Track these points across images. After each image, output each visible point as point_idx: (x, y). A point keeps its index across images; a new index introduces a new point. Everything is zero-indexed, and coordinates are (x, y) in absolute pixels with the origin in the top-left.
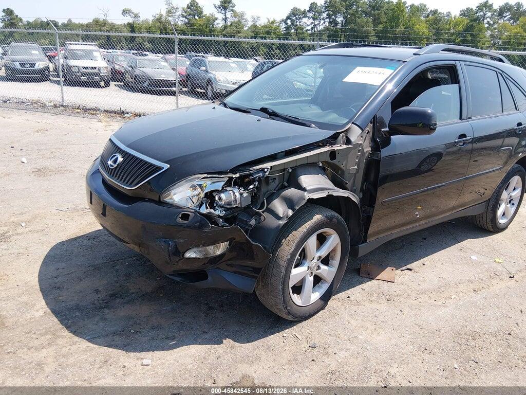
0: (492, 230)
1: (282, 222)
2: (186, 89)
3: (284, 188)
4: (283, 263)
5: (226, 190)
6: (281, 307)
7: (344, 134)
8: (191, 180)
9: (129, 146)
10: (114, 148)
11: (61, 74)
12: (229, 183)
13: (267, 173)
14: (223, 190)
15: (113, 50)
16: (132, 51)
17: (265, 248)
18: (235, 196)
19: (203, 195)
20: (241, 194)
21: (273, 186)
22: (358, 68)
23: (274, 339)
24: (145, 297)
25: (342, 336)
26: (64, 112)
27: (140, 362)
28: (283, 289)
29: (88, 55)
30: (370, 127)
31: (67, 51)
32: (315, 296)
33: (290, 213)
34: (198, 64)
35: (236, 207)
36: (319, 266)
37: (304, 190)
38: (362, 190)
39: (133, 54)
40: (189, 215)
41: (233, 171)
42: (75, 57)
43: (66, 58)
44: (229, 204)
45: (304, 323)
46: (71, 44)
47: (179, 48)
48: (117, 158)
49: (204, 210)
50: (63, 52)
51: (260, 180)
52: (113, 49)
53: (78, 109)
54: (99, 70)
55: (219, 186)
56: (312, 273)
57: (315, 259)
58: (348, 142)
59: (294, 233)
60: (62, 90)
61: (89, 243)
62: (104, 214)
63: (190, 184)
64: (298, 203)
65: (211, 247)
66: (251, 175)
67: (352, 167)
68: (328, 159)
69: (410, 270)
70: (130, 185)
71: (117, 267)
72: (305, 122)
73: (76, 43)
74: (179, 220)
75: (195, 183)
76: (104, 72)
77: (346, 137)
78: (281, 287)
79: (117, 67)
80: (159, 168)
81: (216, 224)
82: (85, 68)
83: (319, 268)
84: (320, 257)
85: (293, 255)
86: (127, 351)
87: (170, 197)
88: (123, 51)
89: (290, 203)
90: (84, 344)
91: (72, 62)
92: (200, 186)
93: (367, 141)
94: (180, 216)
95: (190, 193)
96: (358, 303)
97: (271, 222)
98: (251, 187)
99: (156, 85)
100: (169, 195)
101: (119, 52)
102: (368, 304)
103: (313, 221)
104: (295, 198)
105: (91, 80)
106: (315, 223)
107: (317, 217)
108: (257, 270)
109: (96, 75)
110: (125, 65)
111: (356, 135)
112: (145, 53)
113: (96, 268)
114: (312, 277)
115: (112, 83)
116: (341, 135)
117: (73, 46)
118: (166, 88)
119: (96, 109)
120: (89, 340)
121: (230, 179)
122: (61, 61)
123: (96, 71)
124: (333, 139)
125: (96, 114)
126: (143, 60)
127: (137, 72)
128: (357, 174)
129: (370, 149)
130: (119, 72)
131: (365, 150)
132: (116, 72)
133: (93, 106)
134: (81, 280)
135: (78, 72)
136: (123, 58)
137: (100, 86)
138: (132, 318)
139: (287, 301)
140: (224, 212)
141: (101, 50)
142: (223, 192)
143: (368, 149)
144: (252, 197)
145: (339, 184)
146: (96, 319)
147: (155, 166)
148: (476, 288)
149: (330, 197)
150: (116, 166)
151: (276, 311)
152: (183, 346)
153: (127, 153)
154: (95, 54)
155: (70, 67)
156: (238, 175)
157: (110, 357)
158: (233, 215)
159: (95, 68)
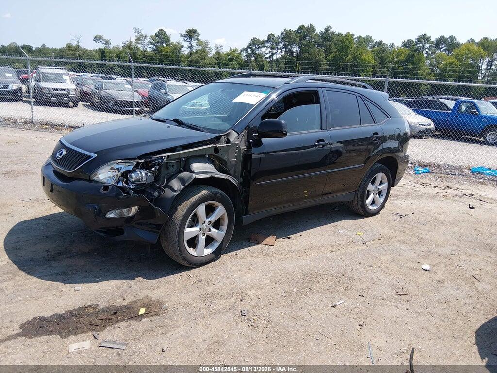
0: (364, 214)
1: (176, 194)
2: (148, 109)
3: (181, 172)
4: (178, 222)
5: (136, 172)
6: (177, 254)
7: (225, 136)
8: (111, 164)
9: (71, 144)
10: (61, 145)
11: (31, 94)
12: (137, 166)
13: (165, 160)
14: (133, 171)
15: (83, 74)
16: (101, 75)
17: (164, 212)
18: (142, 175)
19: (119, 174)
20: (146, 174)
21: (172, 170)
22: (245, 93)
23: (174, 278)
24: (83, 254)
25: (222, 275)
26: (34, 128)
27: (73, 289)
28: (178, 241)
29: (58, 78)
30: (245, 132)
31: (38, 74)
32: (208, 251)
33: (182, 187)
34: (158, 87)
35: (144, 183)
36: (210, 229)
37: (193, 172)
38: (242, 176)
39: (102, 77)
40: (108, 187)
41: (140, 158)
42: (46, 79)
43: (37, 80)
44: (138, 181)
45: (198, 269)
46: (42, 68)
47: (135, 74)
48: (62, 152)
49: (120, 184)
50: (36, 75)
51: (159, 164)
52: (84, 72)
53: (45, 125)
54: (67, 92)
55: (130, 168)
56: (204, 233)
57: (206, 224)
58: (228, 141)
59: (186, 202)
60: (32, 109)
61: (45, 222)
62: (52, 191)
63: (109, 167)
64: (187, 181)
65: (125, 210)
66: (153, 161)
67: (232, 159)
68: (213, 153)
69: (289, 238)
70: (70, 170)
71: (64, 237)
72: (199, 128)
73: (50, 67)
74: (102, 191)
75: (115, 166)
76: (72, 94)
77: (227, 139)
78: (176, 239)
79: (85, 89)
80: (90, 157)
81: (128, 193)
82: (55, 90)
83: (210, 230)
84: (210, 222)
85: (185, 217)
86: (65, 283)
87: (96, 177)
88: (93, 75)
89: (183, 181)
90: (35, 279)
91: (43, 84)
92: (118, 169)
93: (243, 142)
94: (103, 188)
95: (110, 174)
96: (242, 258)
97: (168, 193)
98: (153, 169)
99: (120, 105)
100: (96, 174)
101: (89, 75)
102: (249, 258)
103: (200, 194)
104: (186, 178)
105: (61, 101)
106: (202, 196)
107: (204, 192)
108: (158, 227)
109: (65, 96)
110: (93, 88)
111: (234, 137)
112: (113, 76)
113: (48, 237)
114: (204, 237)
115: (80, 104)
116: (223, 137)
117: (46, 70)
118: (129, 107)
119: (62, 126)
120: (38, 278)
121: (138, 163)
122: (33, 83)
123: (65, 92)
124: (217, 139)
125: (61, 130)
126: (109, 83)
127: (103, 93)
128: (237, 165)
129: (246, 147)
130: (87, 94)
131: (242, 148)
132: (85, 93)
133: (59, 123)
134: (36, 244)
135: (49, 93)
136: (91, 81)
137: (69, 106)
138: (71, 266)
139: (182, 251)
140: (134, 186)
141: (70, 73)
142: (133, 173)
143: (243, 147)
144: (155, 178)
145: (221, 170)
146: (45, 266)
147: (87, 155)
148: (334, 250)
149: (212, 178)
150: (60, 157)
151: (175, 258)
152: (105, 281)
153: (69, 148)
154: (65, 77)
155: (41, 89)
156: (143, 161)
157: (52, 286)
158: (142, 189)
159: (64, 90)
